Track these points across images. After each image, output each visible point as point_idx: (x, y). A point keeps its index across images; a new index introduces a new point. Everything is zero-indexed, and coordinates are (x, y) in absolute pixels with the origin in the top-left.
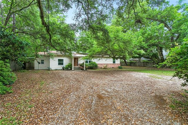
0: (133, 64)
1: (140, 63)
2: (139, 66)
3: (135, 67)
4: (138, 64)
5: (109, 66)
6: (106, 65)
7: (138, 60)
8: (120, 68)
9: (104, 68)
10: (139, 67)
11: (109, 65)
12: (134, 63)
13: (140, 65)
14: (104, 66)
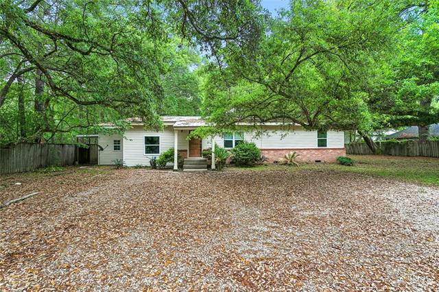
0: (398, 148)
1: (425, 147)
2: (421, 155)
3: (404, 160)
4: (416, 149)
5: (304, 157)
6: (292, 153)
7: (417, 135)
8: (342, 163)
9: (286, 164)
10: (421, 160)
11: (305, 152)
12: (401, 147)
13: (424, 152)
14: (286, 157)
